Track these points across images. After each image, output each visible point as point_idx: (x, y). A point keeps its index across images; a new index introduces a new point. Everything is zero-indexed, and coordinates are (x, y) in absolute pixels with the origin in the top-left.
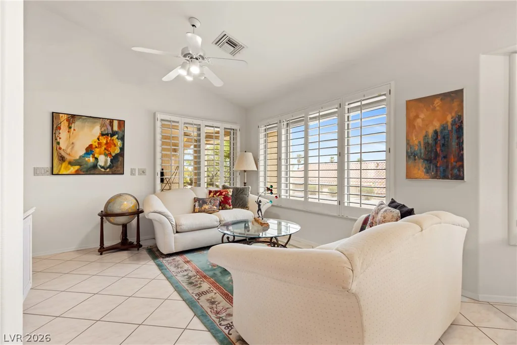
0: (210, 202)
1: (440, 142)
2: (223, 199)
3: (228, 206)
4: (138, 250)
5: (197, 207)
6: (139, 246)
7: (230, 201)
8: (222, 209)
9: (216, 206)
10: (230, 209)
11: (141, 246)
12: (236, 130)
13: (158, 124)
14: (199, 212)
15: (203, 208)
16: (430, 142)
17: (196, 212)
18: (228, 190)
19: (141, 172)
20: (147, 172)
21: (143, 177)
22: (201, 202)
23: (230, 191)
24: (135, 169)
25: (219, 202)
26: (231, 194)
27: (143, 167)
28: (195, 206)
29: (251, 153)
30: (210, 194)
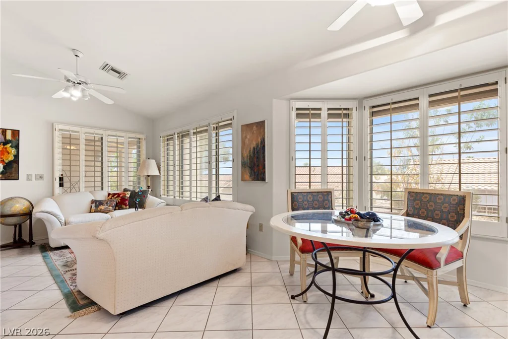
0: (107, 203)
1: (256, 155)
2: (120, 201)
3: (124, 207)
4: (31, 247)
5: (93, 208)
6: (31, 243)
7: (127, 202)
8: (119, 209)
9: (112, 207)
10: (126, 209)
11: (34, 243)
12: (142, 139)
13: (57, 133)
14: (95, 212)
15: (99, 209)
16: (252, 155)
17: (93, 212)
18: (126, 193)
19: (38, 177)
20: (45, 177)
21: (41, 182)
22: (97, 203)
23: (128, 194)
24: (31, 175)
25: (115, 203)
26: (128, 196)
27: (40, 173)
28: (91, 207)
29: (154, 161)
30: (108, 196)
